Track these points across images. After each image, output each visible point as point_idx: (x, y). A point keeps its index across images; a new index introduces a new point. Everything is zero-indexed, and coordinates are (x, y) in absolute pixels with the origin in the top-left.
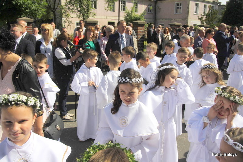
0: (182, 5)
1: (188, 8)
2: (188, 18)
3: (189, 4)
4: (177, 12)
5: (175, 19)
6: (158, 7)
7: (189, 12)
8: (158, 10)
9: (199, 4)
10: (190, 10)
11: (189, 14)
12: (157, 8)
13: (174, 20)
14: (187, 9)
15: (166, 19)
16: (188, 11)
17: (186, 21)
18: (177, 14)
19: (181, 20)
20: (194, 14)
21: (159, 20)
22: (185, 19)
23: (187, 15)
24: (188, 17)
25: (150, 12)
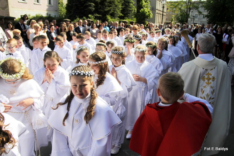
2: (8, 7)
11: (9, 1)
17: (7, 10)
19: (2, 9)
20: (18, 2)
23: (6, 3)
24: (8, 5)
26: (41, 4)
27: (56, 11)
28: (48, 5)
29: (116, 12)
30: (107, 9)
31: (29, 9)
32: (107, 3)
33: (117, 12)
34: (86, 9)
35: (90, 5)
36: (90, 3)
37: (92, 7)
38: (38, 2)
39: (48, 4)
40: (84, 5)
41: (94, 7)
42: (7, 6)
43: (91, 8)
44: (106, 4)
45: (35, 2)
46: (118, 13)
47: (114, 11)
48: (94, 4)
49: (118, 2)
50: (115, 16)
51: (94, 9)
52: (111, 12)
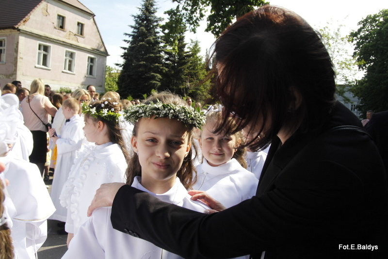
0: (6, 45)
1: (16, 51)
2: (16, 74)
3: (18, 43)
7: (19, 60)
9: (50, 46)
10: (19, 56)
11: (19, 64)
14: (15, 54)
16: (16, 58)
17: (13, 79)
19: (5, 77)
20: (35, 67)
23: (14, 68)
24: (16, 70)
26: (74, 73)
27: (101, 86)
28: (86, 76)
29: (199, 92)
31: (53, 80)
32: (185, 75)
33: (202, 92)
34: (146, 84)
35: (153, 78)
36: (152, 74)
37: (158, 81)
38: (70, 69)
39: (87, 74)
40: (143, 77)
41: (161, 80)
42: (15, 72)
43: (154, 82)
44: (183, 76)
45: (65, 69)
46: (204, 93)
47: (197, 89)
48: (159, 76)
50: (198, 99)
51: (159, 84)
52: (190, 91)
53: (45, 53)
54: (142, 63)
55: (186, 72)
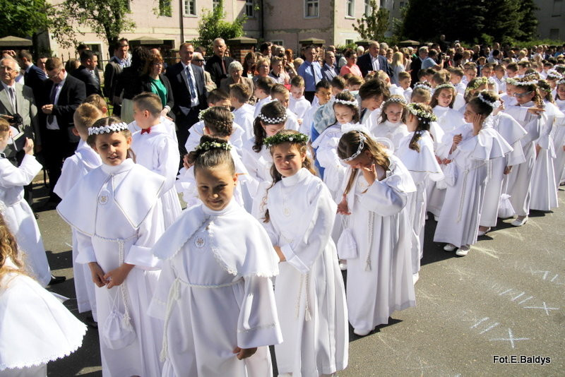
1: (333, 5)
2: (333, 27)
4: (308, 14)
5: (305, 30)
6: (268, 4)
7: (336, 13)
8: (267, 11)
10: (336, 9)
11: (336, 17)
12: (265, 5)
13: (303, 31)
14: (331, 8)
15: (287, 30)
16: (333, 11)
17: (330, 32)
18: (309, 18)
19: (320, 31)
20: (345, 18)
21: (271, 33)
22: (328, 28)
23: (330, 21)
24: (333, 24)
25: (251, 15)
30: (501, 25)
35: (476, 21)
36: (476, 17)
41: (483, 22)
47: (513, 27)
48: (483, 18)
49: (518, 11)
51: (482, 26)
52: (509, 31)
53: (349, 2)
54: (467, 7)
55: (506, 10)
